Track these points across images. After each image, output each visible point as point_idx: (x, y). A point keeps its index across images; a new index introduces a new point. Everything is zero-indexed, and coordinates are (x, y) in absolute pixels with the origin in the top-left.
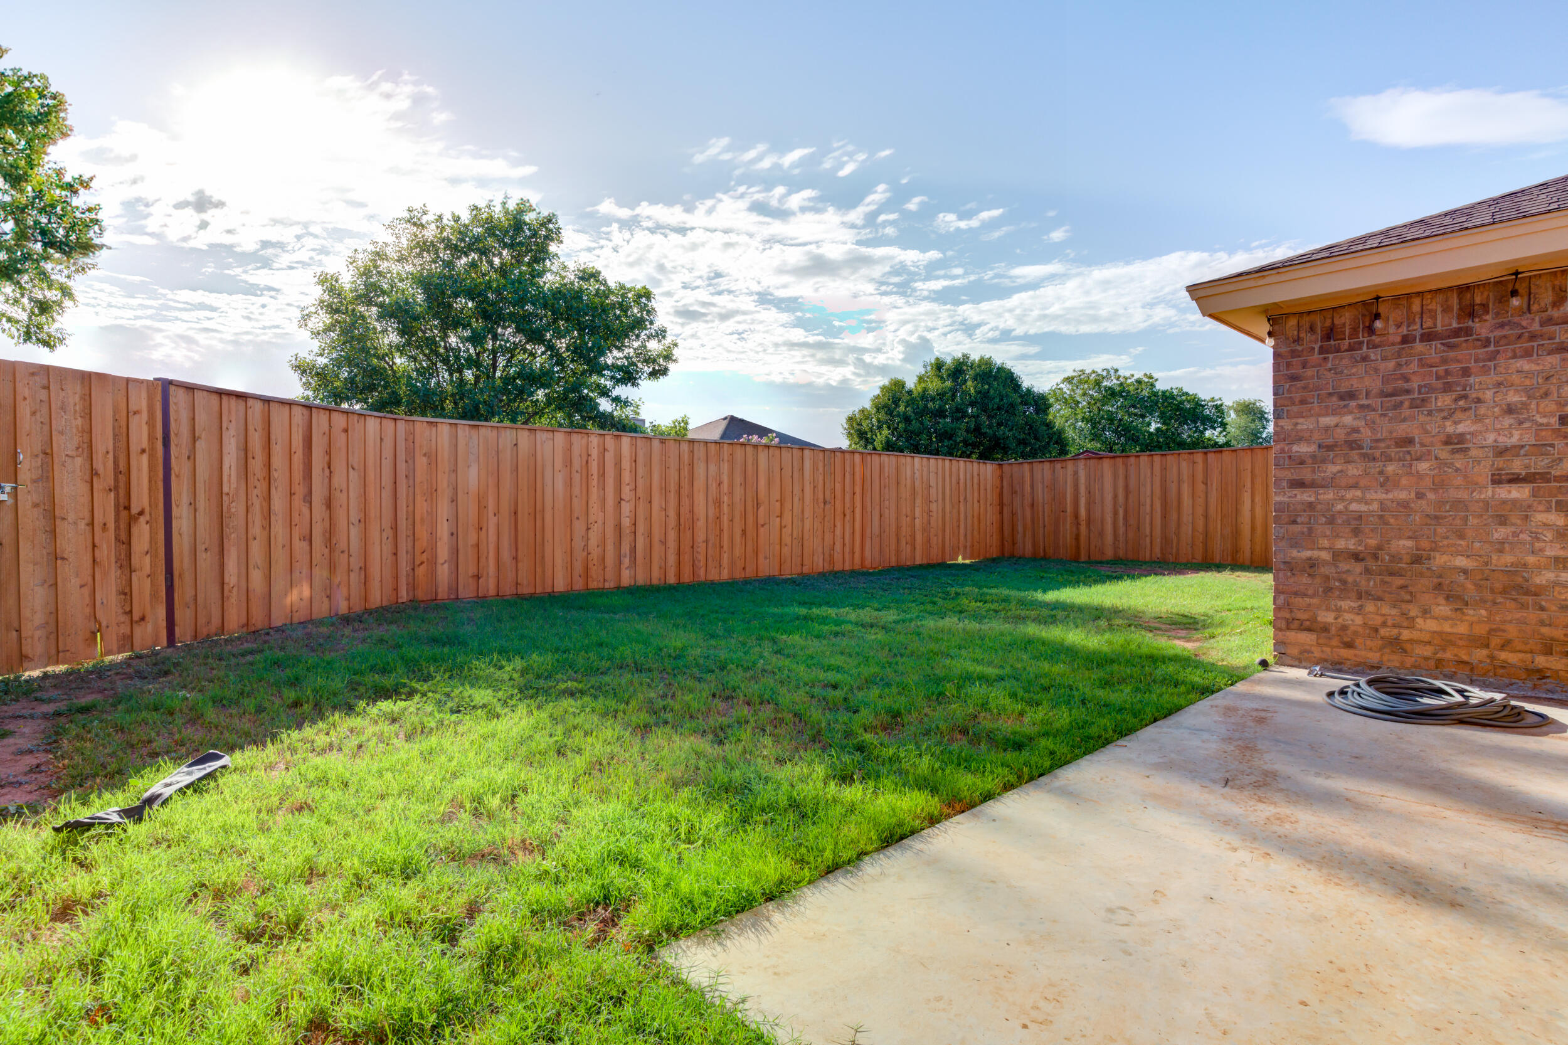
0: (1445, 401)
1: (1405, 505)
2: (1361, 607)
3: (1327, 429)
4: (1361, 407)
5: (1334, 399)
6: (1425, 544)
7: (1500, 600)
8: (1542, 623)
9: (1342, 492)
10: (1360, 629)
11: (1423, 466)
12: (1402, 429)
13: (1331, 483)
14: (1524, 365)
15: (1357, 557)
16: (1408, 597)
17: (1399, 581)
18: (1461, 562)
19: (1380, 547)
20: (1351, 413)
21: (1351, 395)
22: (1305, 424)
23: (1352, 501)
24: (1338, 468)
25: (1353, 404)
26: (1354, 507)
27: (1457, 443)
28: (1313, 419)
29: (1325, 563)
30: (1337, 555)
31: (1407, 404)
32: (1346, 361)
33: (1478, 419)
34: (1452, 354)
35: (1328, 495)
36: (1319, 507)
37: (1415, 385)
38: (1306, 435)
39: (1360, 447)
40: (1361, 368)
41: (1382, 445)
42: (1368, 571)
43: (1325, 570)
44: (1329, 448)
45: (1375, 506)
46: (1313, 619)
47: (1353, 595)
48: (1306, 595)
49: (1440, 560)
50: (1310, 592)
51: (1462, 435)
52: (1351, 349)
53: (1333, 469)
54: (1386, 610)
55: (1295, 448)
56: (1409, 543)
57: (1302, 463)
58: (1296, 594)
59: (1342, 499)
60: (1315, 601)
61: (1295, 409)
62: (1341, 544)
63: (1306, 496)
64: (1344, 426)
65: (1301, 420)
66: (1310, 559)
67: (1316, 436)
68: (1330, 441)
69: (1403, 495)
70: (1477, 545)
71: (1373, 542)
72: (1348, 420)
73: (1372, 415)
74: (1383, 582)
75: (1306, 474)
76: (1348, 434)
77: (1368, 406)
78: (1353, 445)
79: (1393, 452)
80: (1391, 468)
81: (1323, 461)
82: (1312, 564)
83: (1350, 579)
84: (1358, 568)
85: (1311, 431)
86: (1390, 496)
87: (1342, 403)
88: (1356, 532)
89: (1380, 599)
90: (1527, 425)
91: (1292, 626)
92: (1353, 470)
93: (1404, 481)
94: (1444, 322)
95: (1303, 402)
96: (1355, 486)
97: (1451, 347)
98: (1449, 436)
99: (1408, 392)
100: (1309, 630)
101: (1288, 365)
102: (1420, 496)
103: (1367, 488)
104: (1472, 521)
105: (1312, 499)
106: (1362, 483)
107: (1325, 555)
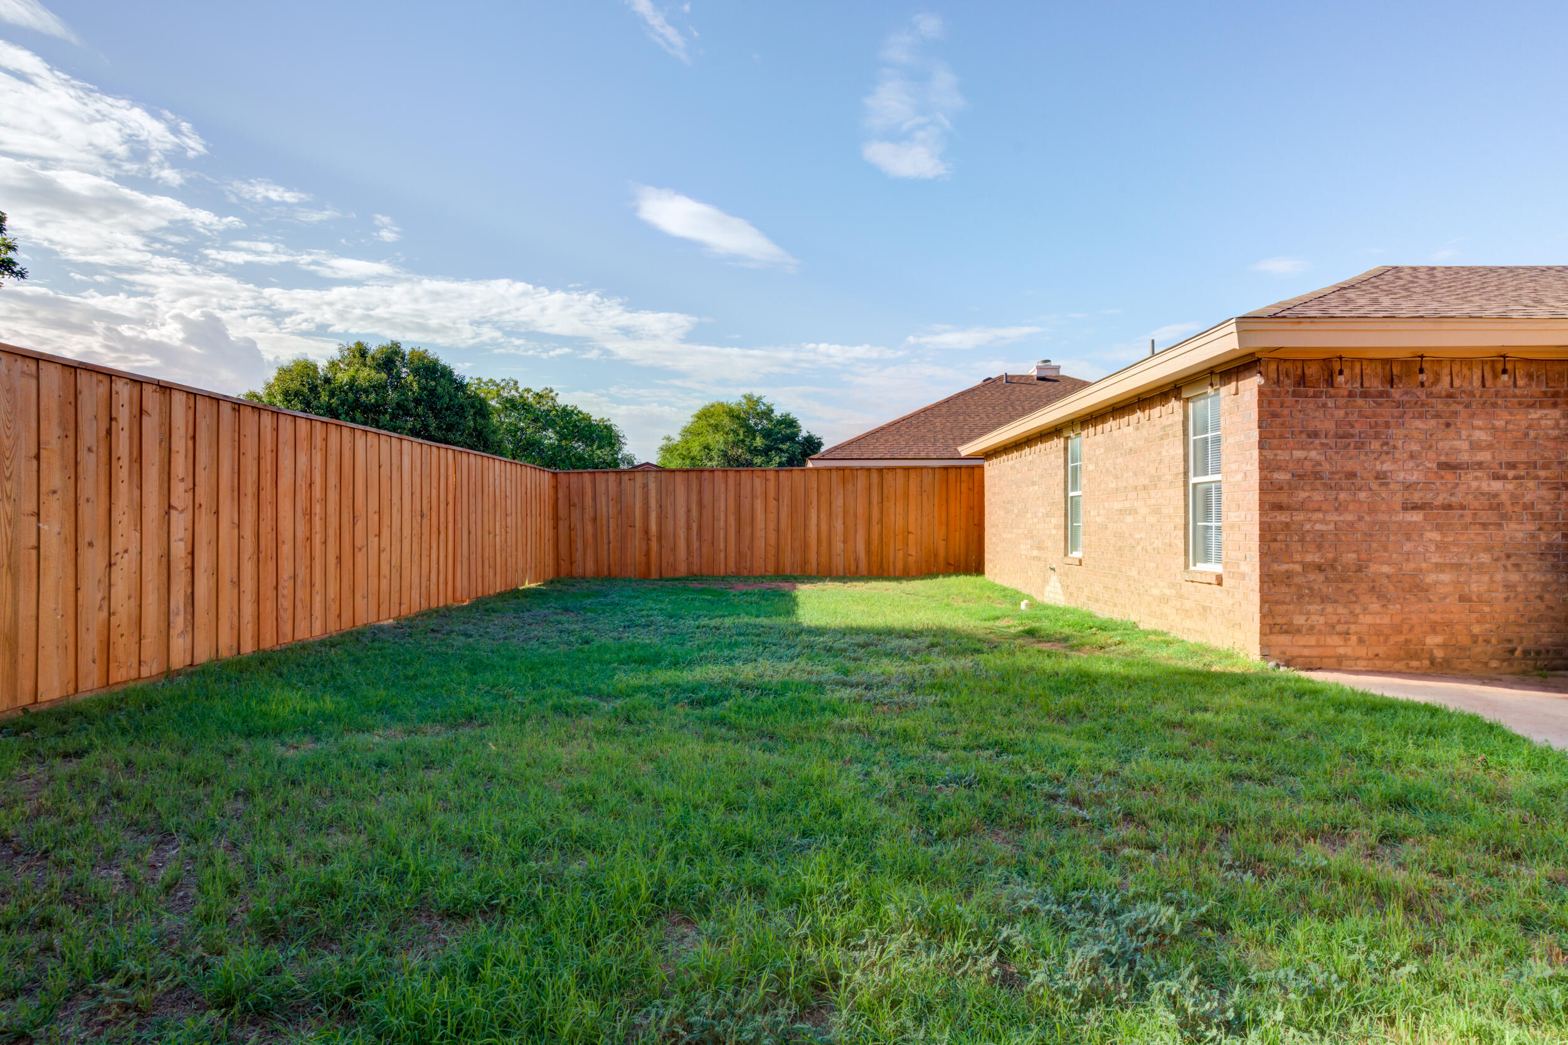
0: (1375, 445)
1: (1351, 525)
2: (1323, 610)
3: (1298, 461)
4: (1322, 444)
5: (1304, 436)
6: (1363, 556)
7: (1408, 596)
8: (1430, 611)
9: (1310, 515)
10: (1323, 628)
11: (1362, 495)
12: (1350, 465)
13: (1302, 507)
14: (1418, 423)
15: (1320, 568)
16: (1354, 599)
17: (1348, 586)
18: (1385, 569)
19: (1335, 560)
20: (1316, 449)
21: (1315, 434)
22: (1283, 455)
23: (1316, 522)
24: (1307, 494)
25: (1317, 441)
26: (1318, 527)
27: (1381, 477)
28: (1288, 452)
29: (1298, 574)
30: (1306, 567)
31: (1352, 445)
32: (1311, 406)
33: (1395, 461)
34: (1379, 410)
35: (1299, 517)
36: (1294, 527)
37: (1357, 431)
38: (1283, 464)
39: (1322, 478)
40: (1320, 414)
41: (1337, 477)
42: (1327, 579)
43: (1299, 580)
44: (1301, 477)
45: (1332, 527)
46: (1290, 624)
47: (1318, 600)
48: (1284, 603)
49: (1374, 568)
50: (1287, 600)
51: (1385, 472)
52: (1315, 396)
53: (1303, 495)
54: (1341, 610)
55: (1276, 475)
56: (1354, 556)
57: (1281, 489)
58: (1277, 602)
59: (1309, 520)
60: (1291, 607)
61: (1275, 442)
62: (1309, 558)
63: (1283, 517)
64: (1311, 460)
65: (1279, 452)
66: (1287, 571)
67: (1291, 465)
68: (1301, 472)
69: (1349, 517)
70: (1394, 556)
71: (1330, 556)
72: (1313, 454)
73: (1330, 452)
74: (1338, 588)
75: (1283, 498)
76: (1314, 466)
77: (1327, 444)
78: (1317, 476)
79: (1344, 483)
80: (1342, 496)
81: (1296, 488)
82: (1289, 575)
83: (1316, 587)
84: (1321, 577)
85: (1288, 462)
86: (1342, 518)
87: (1310, 440)
88: (1320, 547)
89: (1336, 602)
90: (1421, 468)
91: (1274, 630)
92: (1317, 497)
93: (1351, 507)
94: (1375, 384)
95: (1282, 437)
96: (1319, 510)
97: (1379, 405)
98: (1378, 473)
99: (1352, 436)
100: (1287, 632)
101: (1270, 403)
102: (1360, 519)
103: (1326, 512)
104: (1392, 538)
105: (1288, 520)
106: (1324, 507)
107: (1298, 568)
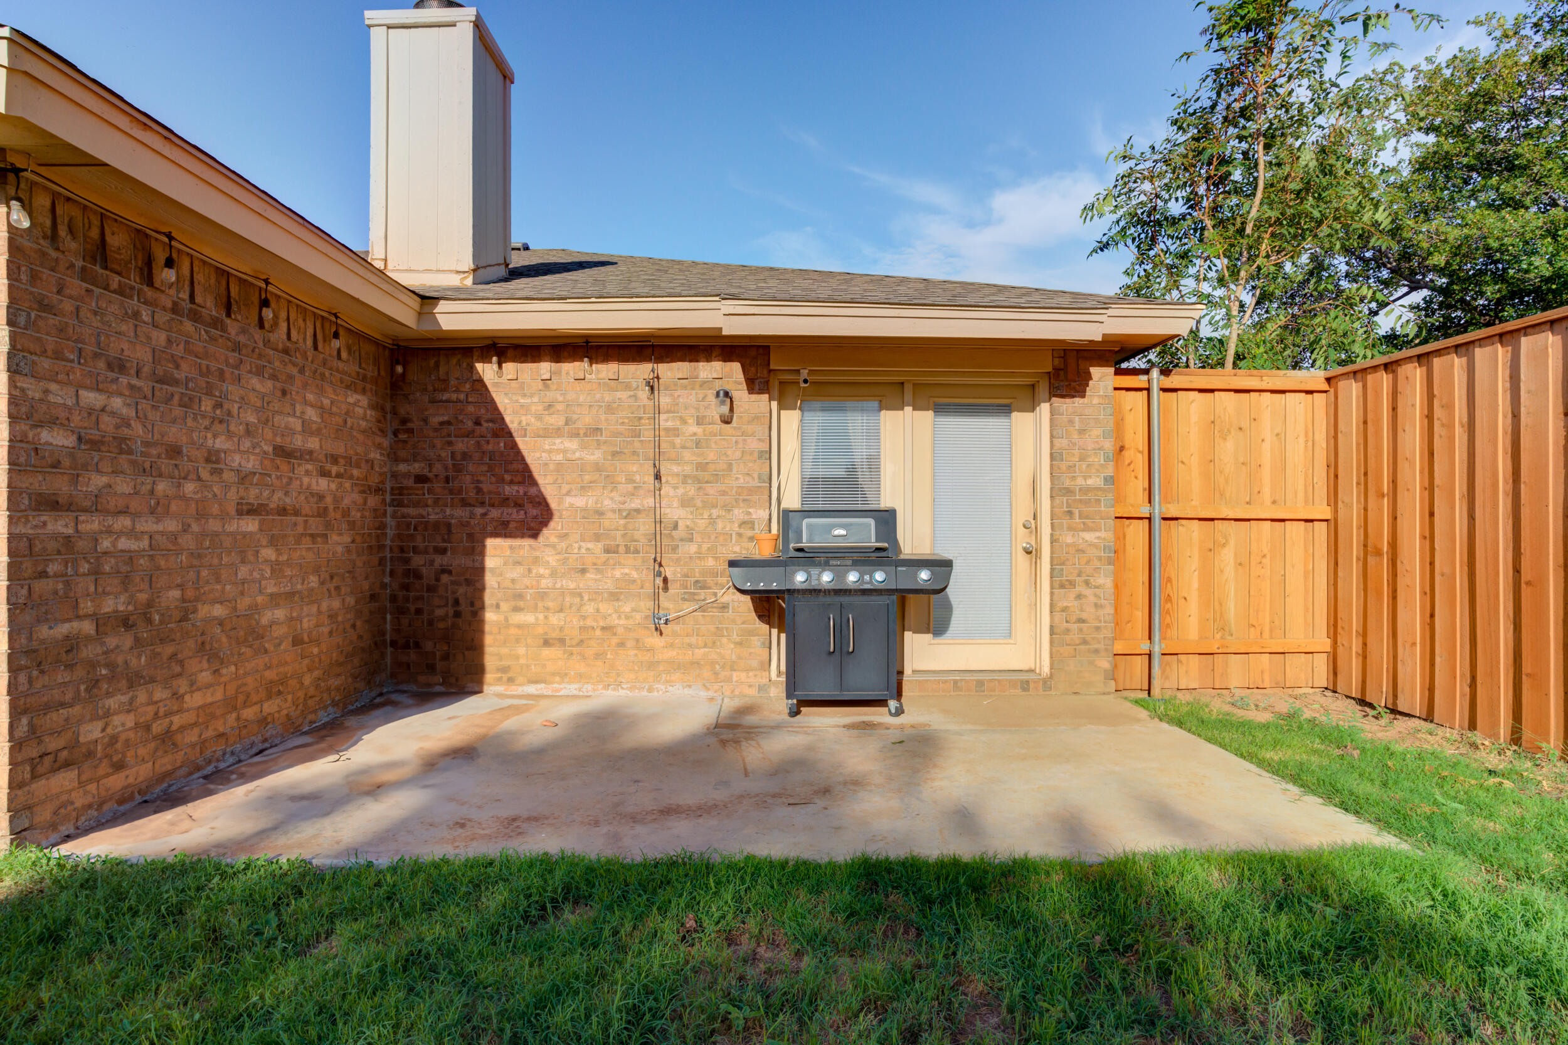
0: (207, 405)
1: (174, 537)
2: (132, 700)
3: (91, 411)
4: (132, 387)
5: (101, 364)
6: (190, 594)
7: (243, 650)
8: (268, 667)
9: (110, 520)
10: (131, 735)
11: (189, 487)
12: (175, 434)
13: (96, 506)
14: (255, 382)
15: (125, 622)
16: (178, 669)
17: (169, 649)
18: (218, 611)
19: (150, 604)
20: (121, 394)
21: (119, 366)
22: (60, 395)
23: (120, 534)
24: (104, 480)
25: (124, 380)
26: (124, 544)
27: (213, 458)
28: (71, 391)
29: (88, 639)
30: (102, 623)
31: (176, 398)
32: (114, 308)
33: (230, 435)
34: (212, 348)
35: (92, 524)
36: (81, 545)
37: (183, 375)
38: (63, 415)
39: (130, 452)
40: (126, 327)
41: (154, 452)
42: (138, 642)
43: (88, 652)
44: (95, 445)
45: (145, 543)
46: (74, 744)
47: (124, 683)
48: (62, 705)
49: (204, 611)
50: (68, 697)
51: (218, 451)
52: (121, 291)
53: (98, 481)
54: (160, 694)
55: (45, 435)
56: (176, 594)
57: (56, 465)
58: (47, 708)
59: (109, 531)
60: (76, 710)
61: (45, 364)
62: (109, 605)
63: (60, 525)
64: (113, 414)
65: (53, 387)
66: (67, 638)
67: (76, 419)
68: (94, 434)
69: (171, 525)
70: (228, 587)
71: (143, 597)
72: (117, 403)
73: (144, 405)
74: (155, 655)
75: (61, 486)
76: (117, 427)
77: (140, 389)
78: (122, 445)
79: (165, 465)
80: (162, 487)
81: (85, 467)
82: (71, 644)
83: (120, 660)
84: (128, 641)
85: (70, 409)
86: (160, 527)
87: (111, 375)
88: (126, 581)
89: (152, 680)
90: (257, 451)
91: (41, 769)
92: (123, 486)
93: (173, 507)
94: (209, 304)
95: (58, 356)
96: (124, 512)
97: (213, 339)
98: (209, 452)
99: (176, 382)
100: (67, 764)
101: (34, 277)
102: (186, 528)
103: (135, 516)
104: (225, 560)
105: (70, 531)
106: (134, 505)
107: (88, 627)
